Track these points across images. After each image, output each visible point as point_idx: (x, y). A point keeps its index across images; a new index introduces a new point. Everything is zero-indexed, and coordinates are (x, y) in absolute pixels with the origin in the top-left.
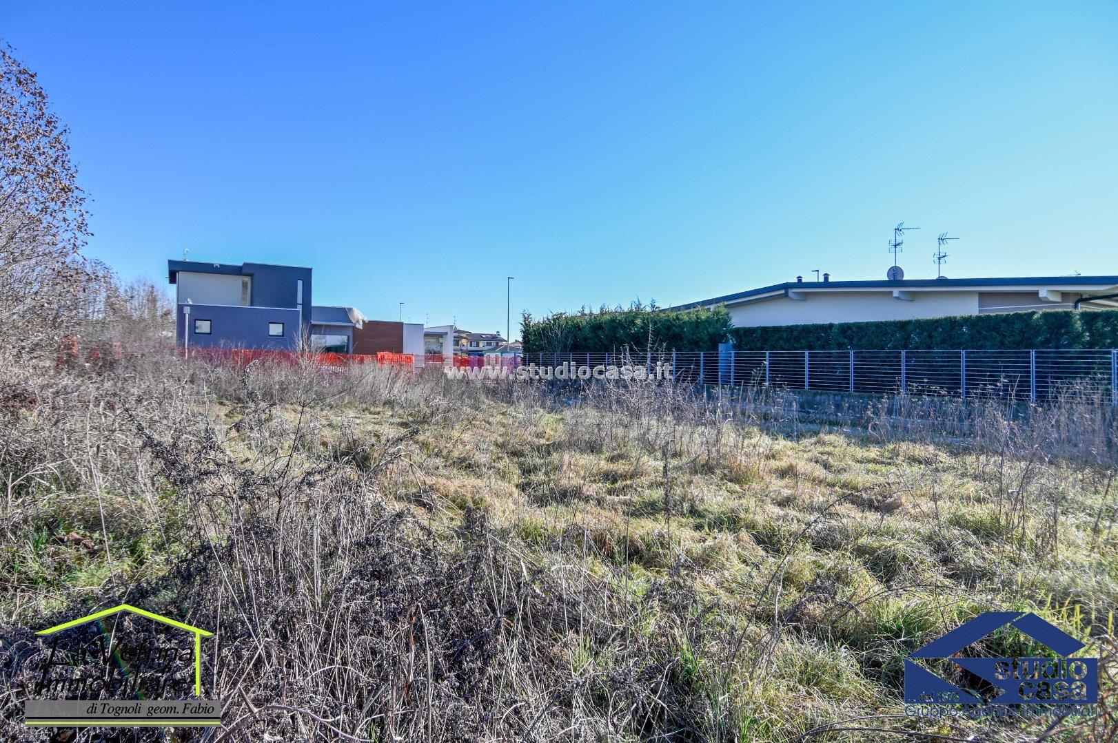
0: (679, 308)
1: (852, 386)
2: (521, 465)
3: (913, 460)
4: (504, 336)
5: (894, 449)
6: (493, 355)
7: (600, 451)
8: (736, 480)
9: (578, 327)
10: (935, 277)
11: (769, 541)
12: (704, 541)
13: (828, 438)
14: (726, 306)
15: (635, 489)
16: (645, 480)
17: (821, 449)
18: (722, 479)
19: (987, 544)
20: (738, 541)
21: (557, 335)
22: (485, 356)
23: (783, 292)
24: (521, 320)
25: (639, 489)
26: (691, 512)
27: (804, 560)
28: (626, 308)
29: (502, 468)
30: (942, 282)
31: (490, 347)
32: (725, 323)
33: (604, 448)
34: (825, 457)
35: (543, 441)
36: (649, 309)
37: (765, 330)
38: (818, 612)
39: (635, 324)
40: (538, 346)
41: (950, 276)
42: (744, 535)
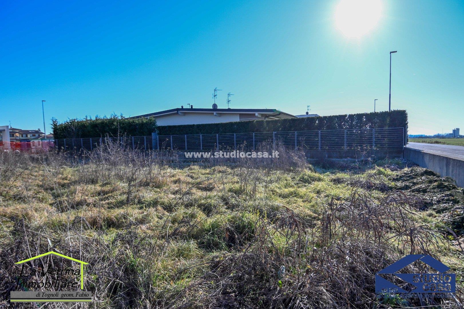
0: (134, 118)
1: (201, 147)
2: (53, 195)
3: (220, 172)
4: (42, 131)
5: (214, 169)
6: (36, 141)
7: (97, 182)
8: (158, 187)
9: (85, 126)
10: (227, 108)
11: (169, 208)
12: (143, 213)
13: (193, 167)
14: (154, 117)
15: (114, 197)
16: (118, 192)
17: (191, 171)
18: (152, 187)
19: (238, 196)
20: (156, 210)
21: (73, 130)
22: (31, 141)
23: (176, 112)
24: (52, 123)
25: (116, 197)
26: (139, 202)
27: (181, 212)
28: (109, 117)
29: (41, 197)
30: (229, 110)
31: (34, 137)
32: (154, 124)
33: (99, 181)
34: (191, 174)
35: (65, 181)
36: (120, 118)
37: (170, 127)
38: (185, 230)
39: (114, 125)
40: (62, 135)
41: (232, 108)
42: (159, 208)
